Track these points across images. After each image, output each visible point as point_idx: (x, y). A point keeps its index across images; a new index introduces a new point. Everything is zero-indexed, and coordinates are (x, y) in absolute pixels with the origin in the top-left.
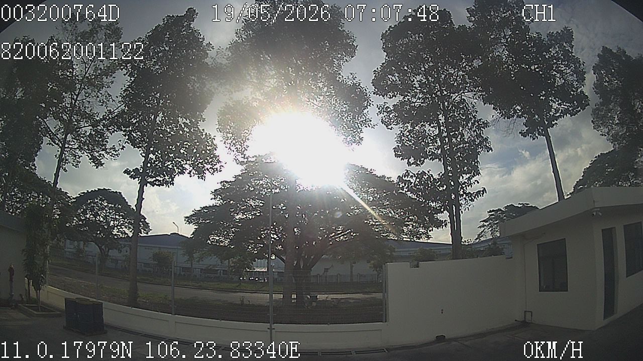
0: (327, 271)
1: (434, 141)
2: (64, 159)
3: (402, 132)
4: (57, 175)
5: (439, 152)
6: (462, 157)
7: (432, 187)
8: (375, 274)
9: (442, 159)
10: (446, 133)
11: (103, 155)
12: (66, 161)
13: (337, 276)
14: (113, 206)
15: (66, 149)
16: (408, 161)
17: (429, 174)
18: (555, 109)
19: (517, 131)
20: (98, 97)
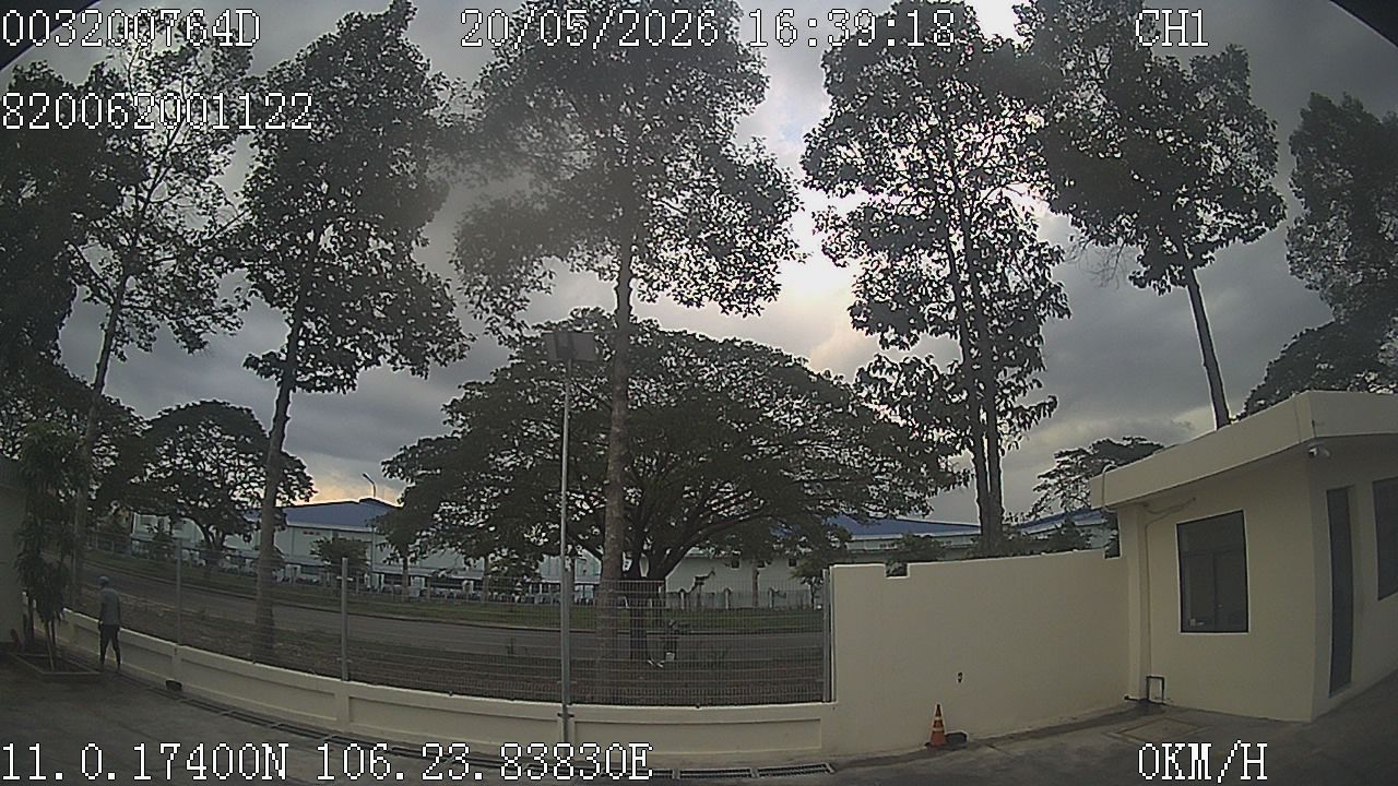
0: (702, 584)
1: (939, 291)
2: (119, 332)
3: (867, 273)
4: (102, 366)
5: (952, 316)
6: (1002, 329)
7: (937, 394)
8: (807, 591)
9: (958, 332)
10: (967, 276)
11: (206, 323)
12: (124, 336)
13: (723, 594)
14: (233, 438)
15: (123, 310)
16: (882, 336)
17: (927, 365)
18: (1209, 226)
19: (1124, 272)
20: (197, 194)
